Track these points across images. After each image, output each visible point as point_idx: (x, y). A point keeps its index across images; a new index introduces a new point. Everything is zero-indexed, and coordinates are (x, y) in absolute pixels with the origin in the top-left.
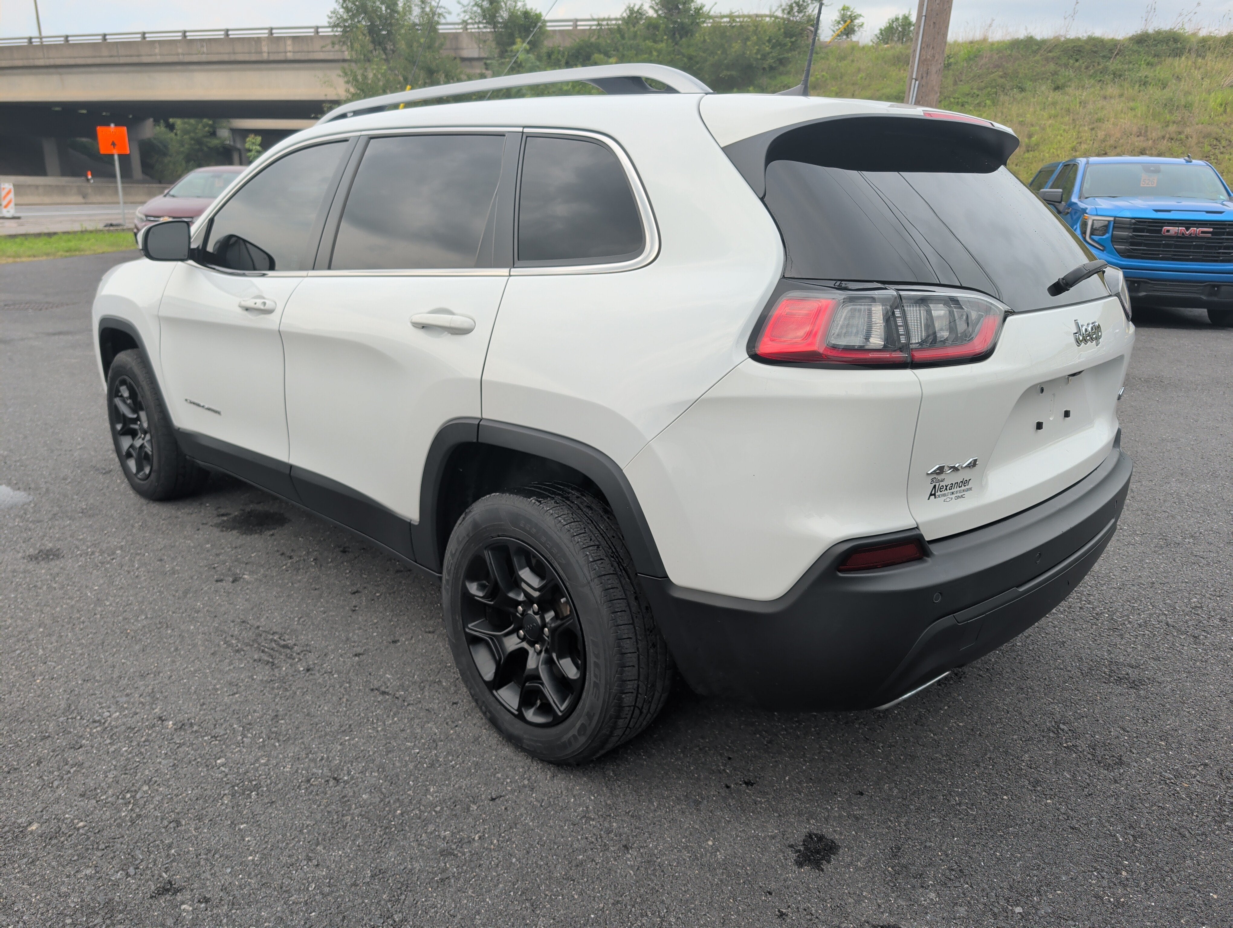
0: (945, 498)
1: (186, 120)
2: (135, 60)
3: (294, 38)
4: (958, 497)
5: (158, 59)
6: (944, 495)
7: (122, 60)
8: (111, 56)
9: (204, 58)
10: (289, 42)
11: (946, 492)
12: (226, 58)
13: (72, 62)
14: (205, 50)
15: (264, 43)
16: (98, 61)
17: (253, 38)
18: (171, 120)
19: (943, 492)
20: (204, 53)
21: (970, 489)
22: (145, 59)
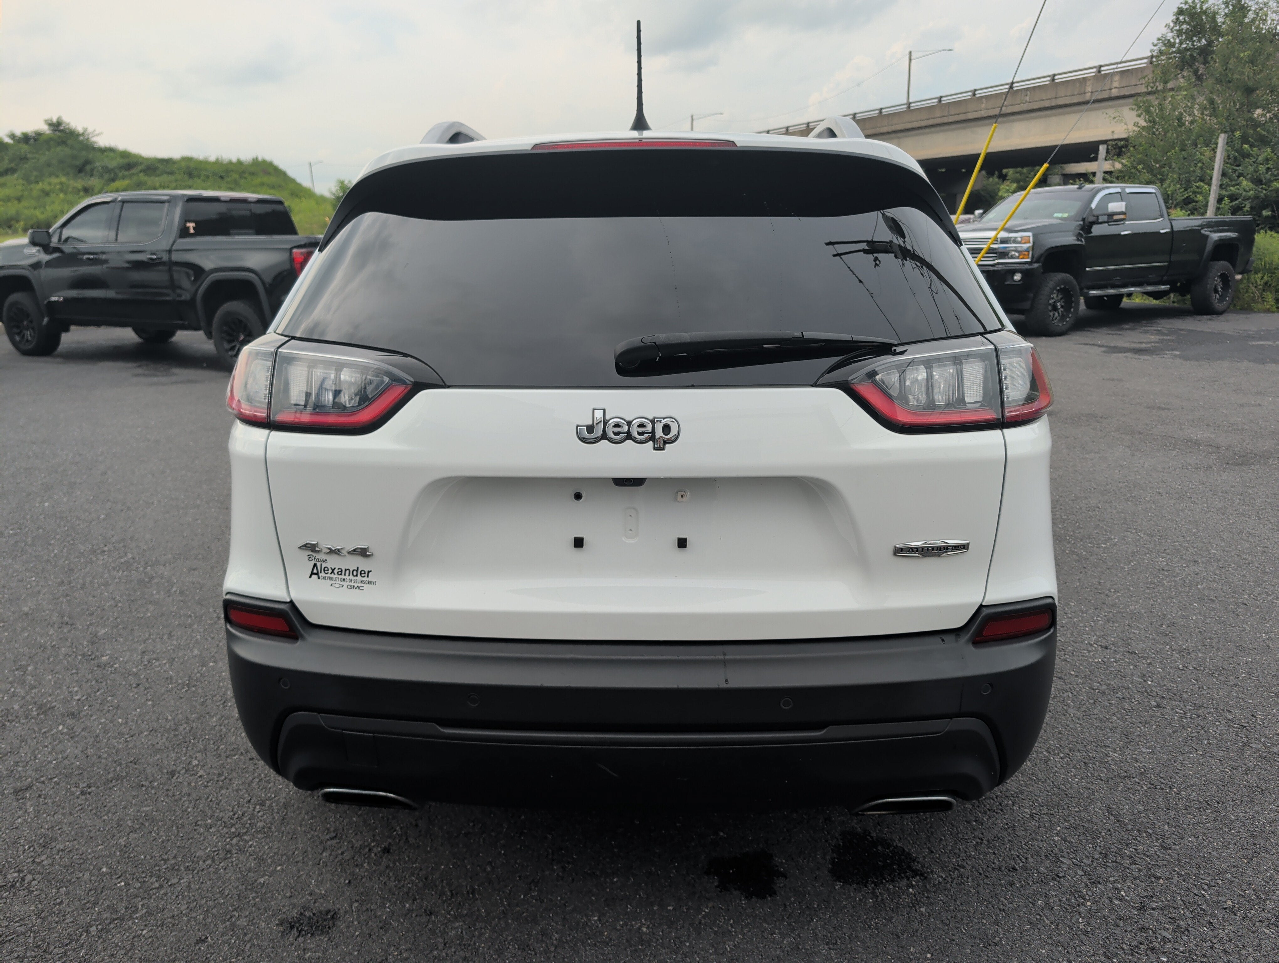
0: (333, 582)
1: (1019, 169)
2: (962, 117)
3: (1123, 73)
4: (352, 587)
5: (984, 113)
6: (330, 578)
7: (951, 119)
8: (943, 117)
9: (1025, 107)
10: (1117, 78)
11: (332, 575)
12: (1047, 104)
13: (909, 126)
14: (1028, 98)
15: (1089, 83)
16: (930, 122)
17: (1079, 79)
18: (1005, 171)
19: (328, 575)
20: (1026, 102)
21: (373, 583)
22: (971, 116)
